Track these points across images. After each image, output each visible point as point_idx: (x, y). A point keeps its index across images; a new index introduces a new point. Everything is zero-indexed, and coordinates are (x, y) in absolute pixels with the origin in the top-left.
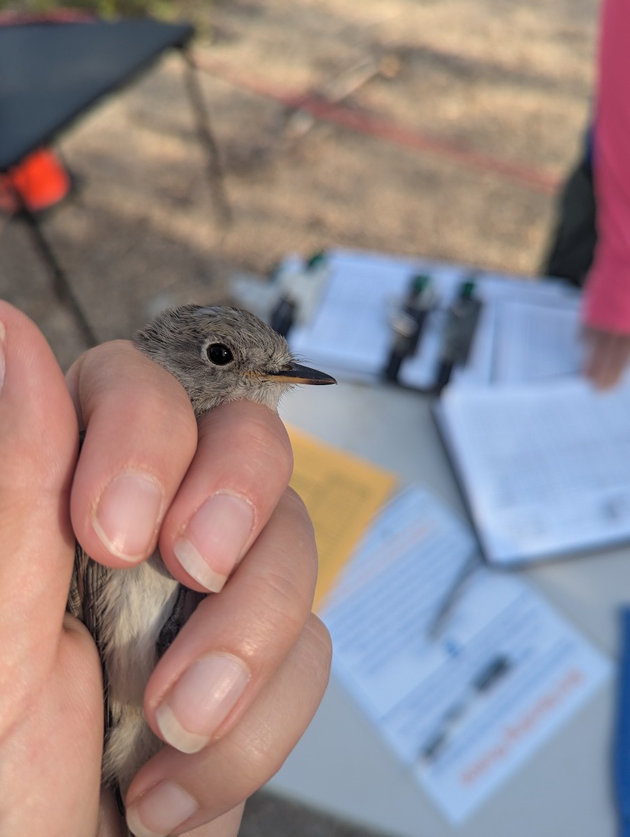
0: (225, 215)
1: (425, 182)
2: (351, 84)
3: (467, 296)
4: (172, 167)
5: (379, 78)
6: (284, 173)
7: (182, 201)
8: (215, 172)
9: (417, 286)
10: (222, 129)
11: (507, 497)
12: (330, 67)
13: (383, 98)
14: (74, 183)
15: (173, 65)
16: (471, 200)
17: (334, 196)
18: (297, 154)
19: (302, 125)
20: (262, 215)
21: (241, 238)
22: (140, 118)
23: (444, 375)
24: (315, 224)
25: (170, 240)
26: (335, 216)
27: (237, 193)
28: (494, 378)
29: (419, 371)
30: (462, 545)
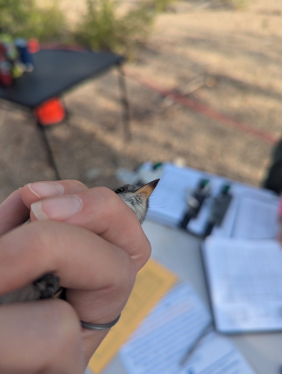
0: (129, 137)
1: (219, 133)
2: (192, 88)
3: (226, 192)
4: (109, 113)
5: (205, 87)
6: (157, 122)
7: (111, 129)
8: (126, 118)
9: (202, 184)
10: (134, 100)
11: (230, 298)
12: (185, 80)
13: (206, 95)
14: (67, 114)
15: (115, 73)
16: (239, 144)
17: (177, 134)
18: (164, 114)
19: (168, 102)
20: (145, 139)
21: (133, 148)
22: (101, 92)
23: (208, 230)
24: (167, 146)
25: (103, 144)
26: (176, 143)
27: (135, 128)
28: (232, 235)
29: (197, 226)
30: (205, 318)
